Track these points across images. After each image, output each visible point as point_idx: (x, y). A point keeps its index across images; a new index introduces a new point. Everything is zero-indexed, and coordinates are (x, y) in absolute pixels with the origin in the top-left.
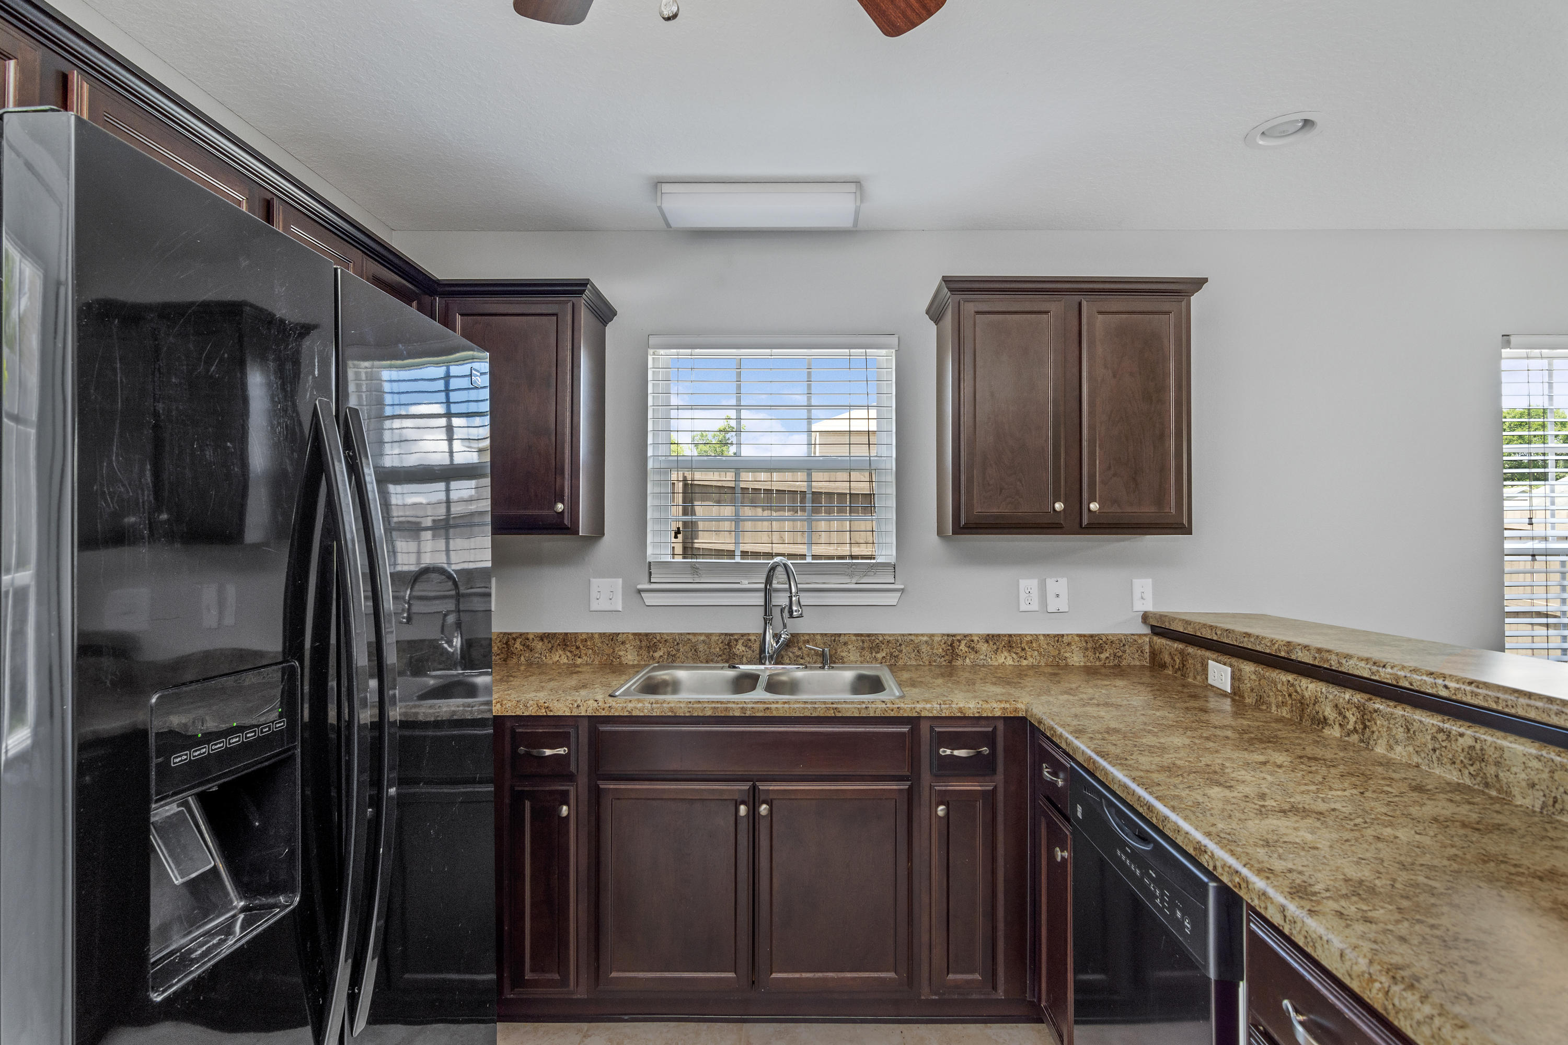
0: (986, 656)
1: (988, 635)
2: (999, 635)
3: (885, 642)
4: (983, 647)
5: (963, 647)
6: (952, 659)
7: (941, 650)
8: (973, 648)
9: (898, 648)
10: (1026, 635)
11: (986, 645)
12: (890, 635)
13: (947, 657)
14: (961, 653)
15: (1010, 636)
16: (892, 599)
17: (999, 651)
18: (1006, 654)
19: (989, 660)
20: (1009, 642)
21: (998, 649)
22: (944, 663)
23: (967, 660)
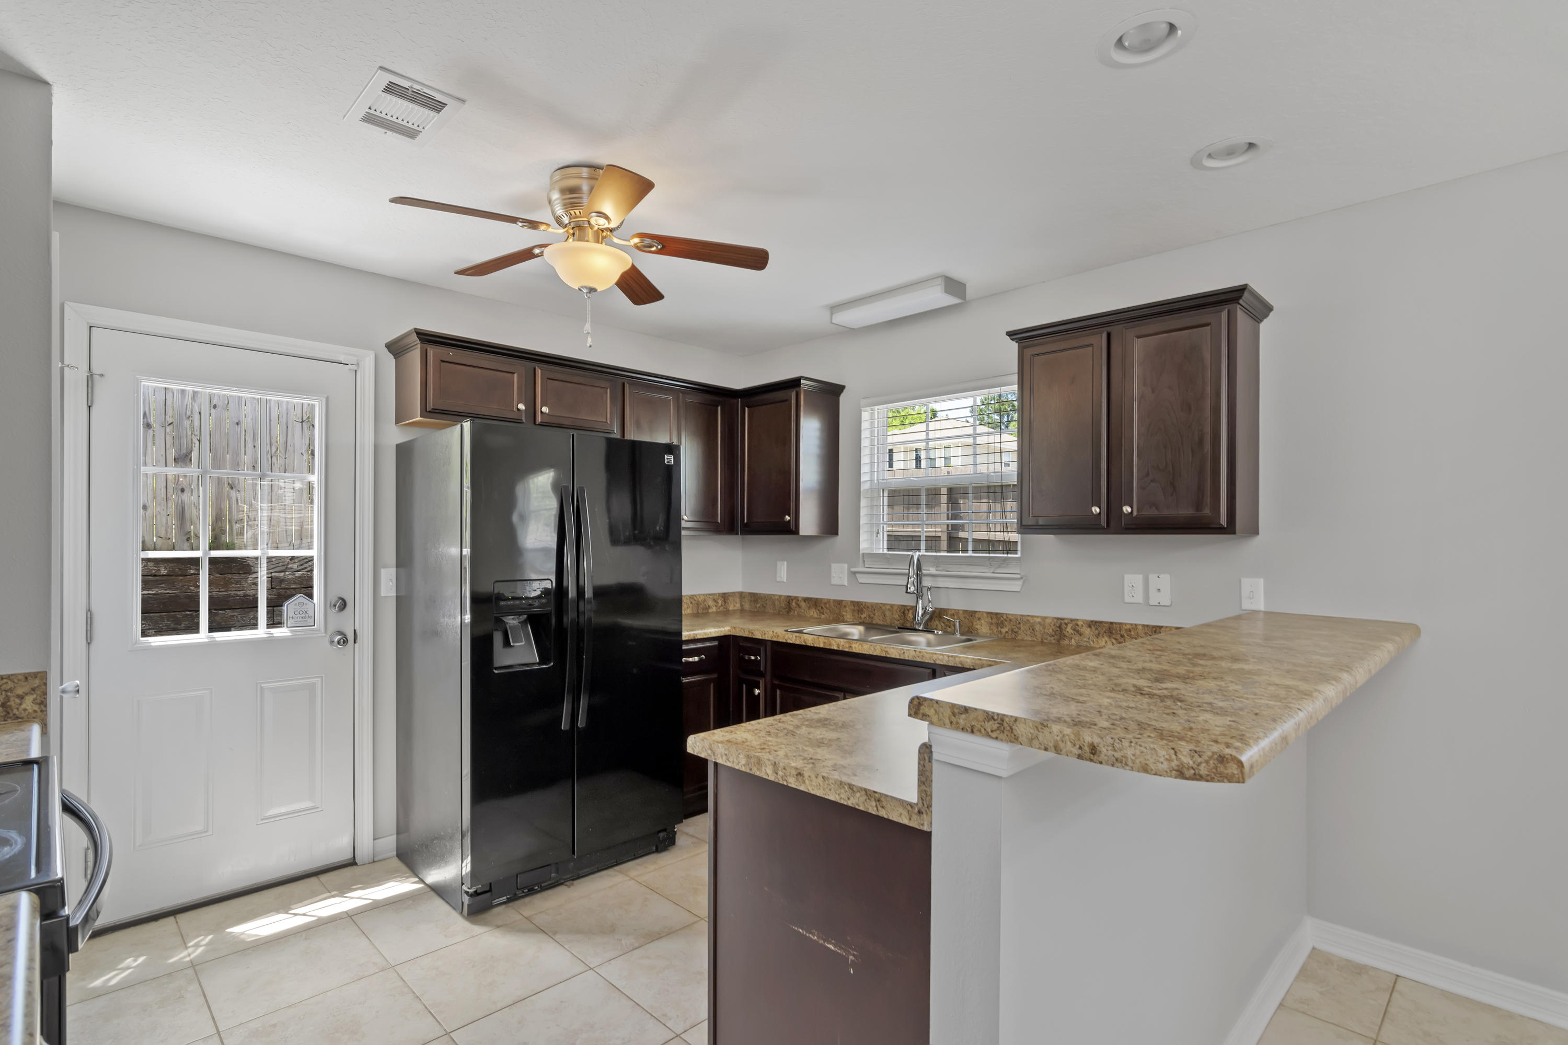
0: (1089, 639)
1: (1092, 621)
2: (1101, 622)
3: (1008, 620)
4: (1087, 631)
5: (1069, 629)
6: (1060, 639)
7: (1051, 630)
8: (1078, 631)
9: (1018, 626)
10: (1126, 624)
11: (1089, 629)
12: (1012, 615)
13: (1056, 637)
14: (1067, 634)
15: (1112, 623)
16: (1016, 586)
17: (1100, 635)
18: (1106, 638)
19: (1092, 643)
20: (1110, 629)
21: (1099, 633)
22: (1054, 641)
23: (1073, 640)
